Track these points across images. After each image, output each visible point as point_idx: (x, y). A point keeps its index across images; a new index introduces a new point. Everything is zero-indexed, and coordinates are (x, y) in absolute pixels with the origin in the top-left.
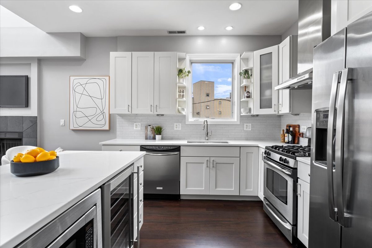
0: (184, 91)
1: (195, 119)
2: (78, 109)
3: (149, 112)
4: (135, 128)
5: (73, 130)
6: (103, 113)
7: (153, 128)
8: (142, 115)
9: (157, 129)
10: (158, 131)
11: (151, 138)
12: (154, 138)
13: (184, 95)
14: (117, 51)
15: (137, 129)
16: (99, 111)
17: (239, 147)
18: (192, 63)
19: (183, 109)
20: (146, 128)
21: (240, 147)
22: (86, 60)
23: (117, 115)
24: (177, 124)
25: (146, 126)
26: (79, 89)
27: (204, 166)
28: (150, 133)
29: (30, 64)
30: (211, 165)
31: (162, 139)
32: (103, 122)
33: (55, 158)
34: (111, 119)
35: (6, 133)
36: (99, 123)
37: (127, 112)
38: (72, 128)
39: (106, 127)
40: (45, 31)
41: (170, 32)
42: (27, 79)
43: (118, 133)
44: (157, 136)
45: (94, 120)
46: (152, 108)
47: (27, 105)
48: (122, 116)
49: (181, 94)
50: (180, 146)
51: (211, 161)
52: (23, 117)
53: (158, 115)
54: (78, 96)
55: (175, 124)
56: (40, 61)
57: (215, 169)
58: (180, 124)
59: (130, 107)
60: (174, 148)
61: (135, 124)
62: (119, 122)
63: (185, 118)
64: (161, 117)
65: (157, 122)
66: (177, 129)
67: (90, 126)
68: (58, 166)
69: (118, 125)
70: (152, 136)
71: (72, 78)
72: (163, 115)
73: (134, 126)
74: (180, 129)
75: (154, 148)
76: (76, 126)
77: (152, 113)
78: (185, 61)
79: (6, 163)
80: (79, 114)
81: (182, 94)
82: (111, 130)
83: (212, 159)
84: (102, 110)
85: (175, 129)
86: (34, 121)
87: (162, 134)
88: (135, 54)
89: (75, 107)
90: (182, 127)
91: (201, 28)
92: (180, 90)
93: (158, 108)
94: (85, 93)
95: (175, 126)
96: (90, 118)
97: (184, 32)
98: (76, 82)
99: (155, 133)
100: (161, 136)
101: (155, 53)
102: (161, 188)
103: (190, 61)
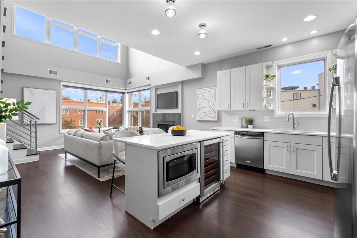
0: (270, 91)
1: (283, 113)
2: (201, 108)
3: (242, 109)
4: (234, 120)
5: (198, 121)
6: (214, 110)
7: (246, 120)
8: (239, 111)
9: (249, 121)
10: (250, 122)
11: (245, 127)
12: (247, 127)
13: (271, 94)
14: (222, 70)
15: (235, 120)
16: (212, 109)
17: (321, 137)
18: (280, 67)
19: (270, 106)
20: (242, 119)
21: (323, 137)
22: (204, 78)
23: (222, 111)
24: (266, 117)
25: (241, 119)
26: (201, 96)
27: (285, 149)
28: (244, 123)
29: (178, 85)
30: (292, 150)
31: (254, 128)
32: (214, 116)
33: (185, 130)
34: (219, 113)
35: (169, 122)
36: (212, 116)
37: (227, 109)
38: (197, 119)
39: (216, 119)
40: (184, 66)
41: (259, 49)
42: (177, 93)
43: (223, 123)
44: (249, 126)
45: (209, 115)
46: (245, 105)
47: (177, 107)
48: (225, 111)
49: (268, 93)
50: (264, 133)
51: (292, 146)
52: (175, 113)
53: (250, 110)
54: (200, 100)
55: (264, 117)
56: (183, 83)
57: (296, 153)
58: (269, 117)
59: (229, 105)
60: (258, 134)
61: (234, 117)
62: (224, 116)
63: (273, 112)
64: (253, 112)
65: (249, 116)
66: (266, 121)
67: (207, 118)
68: (186, 134)
69: (223, 118)
70: (246, 125)
71: (197, 90)
72: (254, 110)
73: (233, 118)
74: (269, 121)
75: (244, 133)
76: (199, 118)
77: (244, 109)
78: (272, 68)
79: (169, 132)
80: (201, 111)
81: (270, 93)
82: (219, 121)
83: (292, 145)
84: (213, 108)
85: (265, 121)
86: (180, 115)
87: (253, 124)
88: (233, 70)
89: (199, 107)
90: (270, 119)
91: (285, 40)
92: (267, 91)
93: (249, 105)
94: (204, 98)
95: (264, 119)
96: (207, 113)
97: (270, 46)
98: (199, 92)
99: (248, 124)
100: (252, 125)
101: (246, 66)
102: (250, 162)
103: (278, 66)
